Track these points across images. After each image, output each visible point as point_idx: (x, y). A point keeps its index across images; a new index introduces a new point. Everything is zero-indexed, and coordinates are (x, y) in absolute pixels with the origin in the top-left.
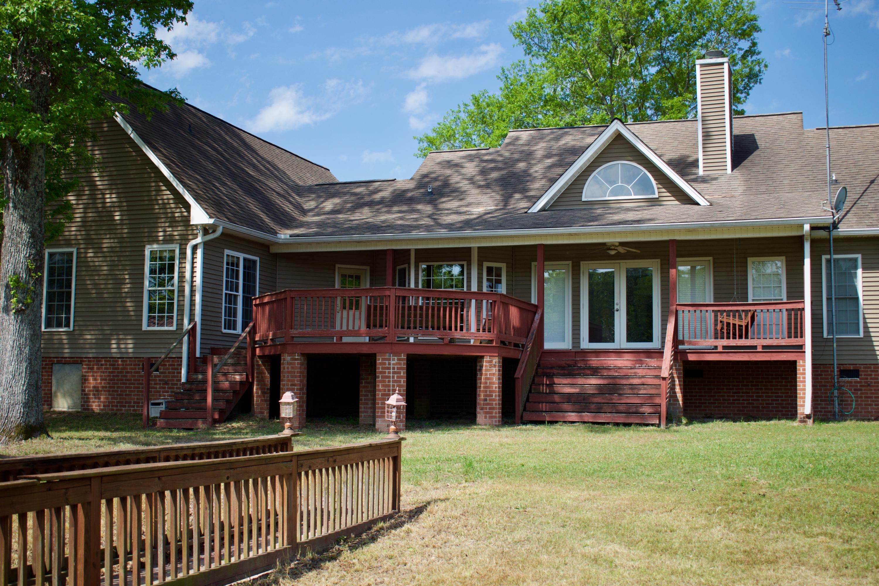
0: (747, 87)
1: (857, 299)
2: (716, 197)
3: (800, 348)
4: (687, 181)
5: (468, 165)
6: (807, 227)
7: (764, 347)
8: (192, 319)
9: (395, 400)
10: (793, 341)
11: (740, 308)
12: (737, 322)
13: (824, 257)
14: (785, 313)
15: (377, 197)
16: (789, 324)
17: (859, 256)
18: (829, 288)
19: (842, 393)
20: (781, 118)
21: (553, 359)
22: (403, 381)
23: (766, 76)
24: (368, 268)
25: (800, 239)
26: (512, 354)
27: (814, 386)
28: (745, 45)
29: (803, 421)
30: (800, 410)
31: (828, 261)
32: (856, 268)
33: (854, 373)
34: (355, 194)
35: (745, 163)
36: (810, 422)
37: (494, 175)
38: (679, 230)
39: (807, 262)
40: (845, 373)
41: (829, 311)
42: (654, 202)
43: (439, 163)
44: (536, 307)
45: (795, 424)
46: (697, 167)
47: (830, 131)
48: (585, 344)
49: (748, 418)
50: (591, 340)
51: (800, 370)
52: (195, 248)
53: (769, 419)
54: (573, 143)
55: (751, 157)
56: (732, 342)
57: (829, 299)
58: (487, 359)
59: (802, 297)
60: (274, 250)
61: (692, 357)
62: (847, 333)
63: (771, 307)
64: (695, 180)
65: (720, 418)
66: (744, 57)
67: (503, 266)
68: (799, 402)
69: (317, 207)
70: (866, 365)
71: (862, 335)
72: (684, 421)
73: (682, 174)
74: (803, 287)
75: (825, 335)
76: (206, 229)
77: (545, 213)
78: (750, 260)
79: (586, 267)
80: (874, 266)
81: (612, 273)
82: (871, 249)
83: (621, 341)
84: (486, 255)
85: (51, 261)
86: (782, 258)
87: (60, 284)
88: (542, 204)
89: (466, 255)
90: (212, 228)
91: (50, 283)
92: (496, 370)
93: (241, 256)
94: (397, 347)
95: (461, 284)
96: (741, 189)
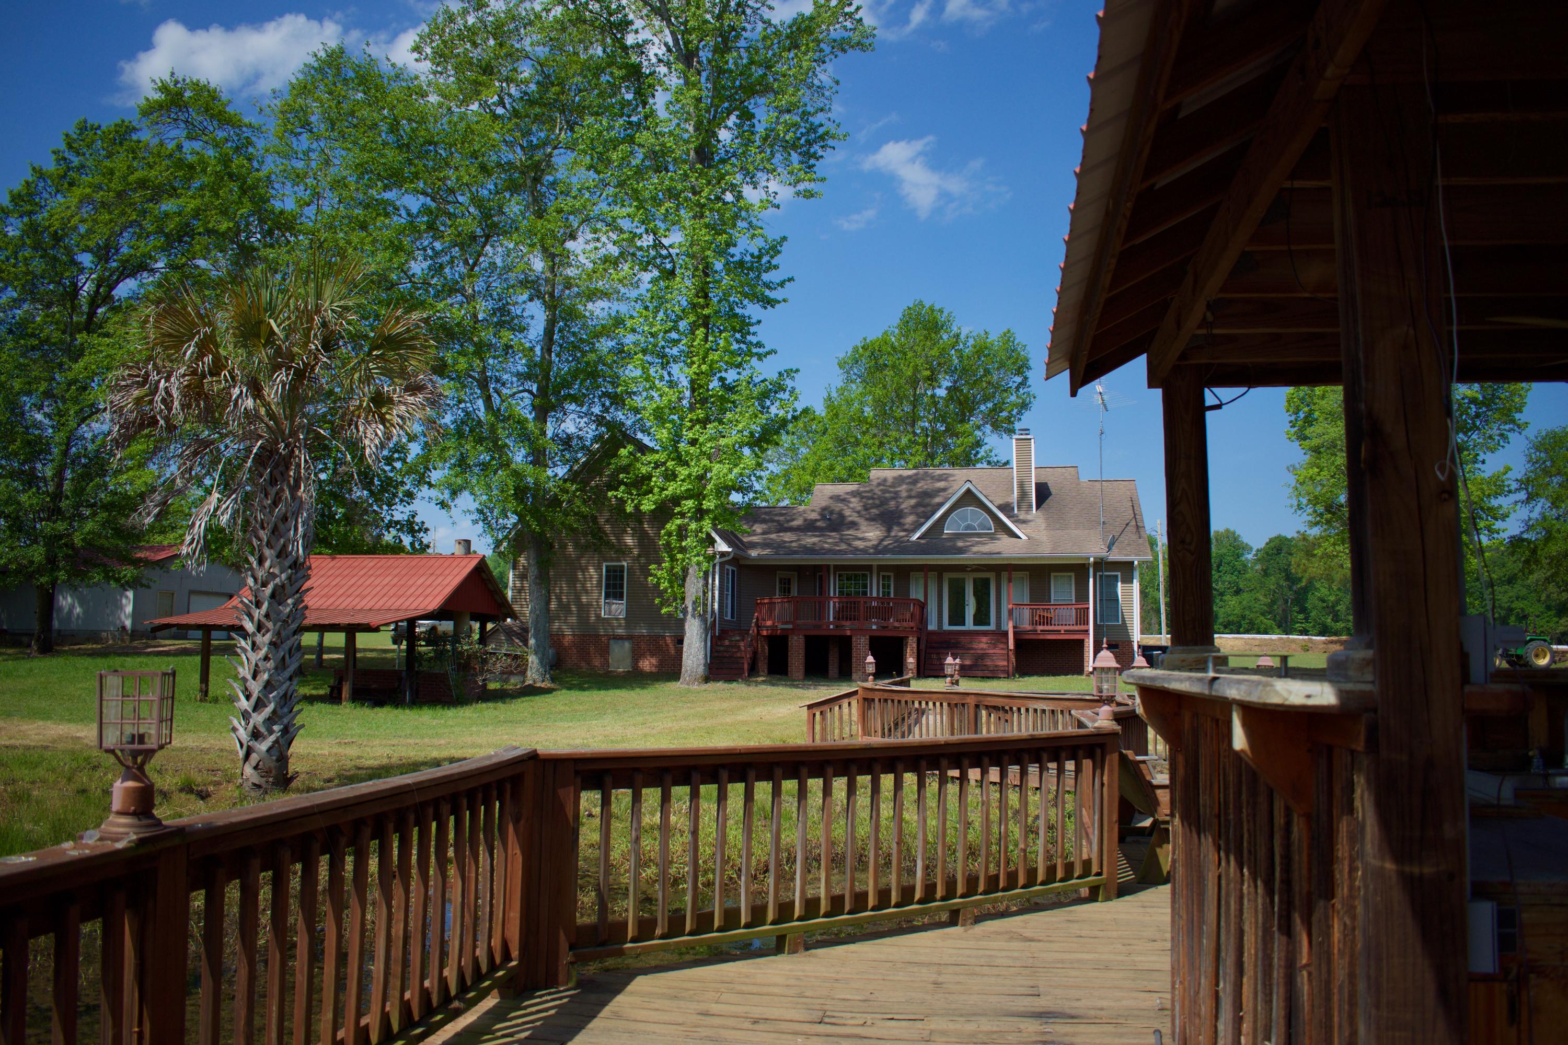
0: (1019, 413)
1: (1118, 600)
2: (1030, 533)
3: (1086, 632)
4: (1010, 521)
5: (853, 500)
6: (1092, 559)
8: (713, 613)
10: (1083, 627)
11: (1047, 607)
12: (1046, 616)
13: (1101, 575)
14: (1077, 611)
15: (795, 523)
16: (1079, 617)
17: (1120, 574)
18: (1101, 593)
20: (1063, 470)
21: (935, 638)
23: (1035, 405)
24: (795, 573)
25: (1087, 566)
26: (919, 636)
28: (1018, 379)
29: (1089, 675)
30: (1086, 669)
32: (1118, 582)
33: (1117, 646)
34: (776, 521)
35: (1044, 505)
37: (875, 511)
38: (1015, 559)
39: (1091, 580)
41: (1102, 607)
42: (993, 537)
43: (831, 498)
44: (922, 604)
45: (1084, 677)
46: (1013, 509)
48: (946, 627)
49: (1054, 675)
50: (951, 624)
51: (1086, 644)
52: (714, 566)
53: (1066, 674)
55: (1047, 501)
56: (1043, 628)
57: (1101, 600)
58: (909, 638)
59: (1088, 601)
60: (742, 562)
61: (1022, 637)
62: (1112, 621)
63: (1066, 607)
65: (1038, 675)
66: (1017, 388)
67: (892, 574)
68: (1085, 664)
70: (1123, 642)
71: (1121, 623)
72: (1017, 676)
74: (1088, 596)
75: (1101, 624)
76: (723, 554)
77: (923, 541)
78: (1052, 574)
79: (947, 576)
80: (1128, 580)
81: (963, 580)
82: (1126, 569)
83: (969, 625)
84: (881, 568)
85: (607, 571)
86: (1073, 574)
87: (615, 586)
88: (918, 535)
89: (869, 568)
90: (728, 553)
91: (607, 586)
92: (915, 645)
93: (730, 568)
94: (861, 631)
95: (865, 586)
96: (1043, 526)
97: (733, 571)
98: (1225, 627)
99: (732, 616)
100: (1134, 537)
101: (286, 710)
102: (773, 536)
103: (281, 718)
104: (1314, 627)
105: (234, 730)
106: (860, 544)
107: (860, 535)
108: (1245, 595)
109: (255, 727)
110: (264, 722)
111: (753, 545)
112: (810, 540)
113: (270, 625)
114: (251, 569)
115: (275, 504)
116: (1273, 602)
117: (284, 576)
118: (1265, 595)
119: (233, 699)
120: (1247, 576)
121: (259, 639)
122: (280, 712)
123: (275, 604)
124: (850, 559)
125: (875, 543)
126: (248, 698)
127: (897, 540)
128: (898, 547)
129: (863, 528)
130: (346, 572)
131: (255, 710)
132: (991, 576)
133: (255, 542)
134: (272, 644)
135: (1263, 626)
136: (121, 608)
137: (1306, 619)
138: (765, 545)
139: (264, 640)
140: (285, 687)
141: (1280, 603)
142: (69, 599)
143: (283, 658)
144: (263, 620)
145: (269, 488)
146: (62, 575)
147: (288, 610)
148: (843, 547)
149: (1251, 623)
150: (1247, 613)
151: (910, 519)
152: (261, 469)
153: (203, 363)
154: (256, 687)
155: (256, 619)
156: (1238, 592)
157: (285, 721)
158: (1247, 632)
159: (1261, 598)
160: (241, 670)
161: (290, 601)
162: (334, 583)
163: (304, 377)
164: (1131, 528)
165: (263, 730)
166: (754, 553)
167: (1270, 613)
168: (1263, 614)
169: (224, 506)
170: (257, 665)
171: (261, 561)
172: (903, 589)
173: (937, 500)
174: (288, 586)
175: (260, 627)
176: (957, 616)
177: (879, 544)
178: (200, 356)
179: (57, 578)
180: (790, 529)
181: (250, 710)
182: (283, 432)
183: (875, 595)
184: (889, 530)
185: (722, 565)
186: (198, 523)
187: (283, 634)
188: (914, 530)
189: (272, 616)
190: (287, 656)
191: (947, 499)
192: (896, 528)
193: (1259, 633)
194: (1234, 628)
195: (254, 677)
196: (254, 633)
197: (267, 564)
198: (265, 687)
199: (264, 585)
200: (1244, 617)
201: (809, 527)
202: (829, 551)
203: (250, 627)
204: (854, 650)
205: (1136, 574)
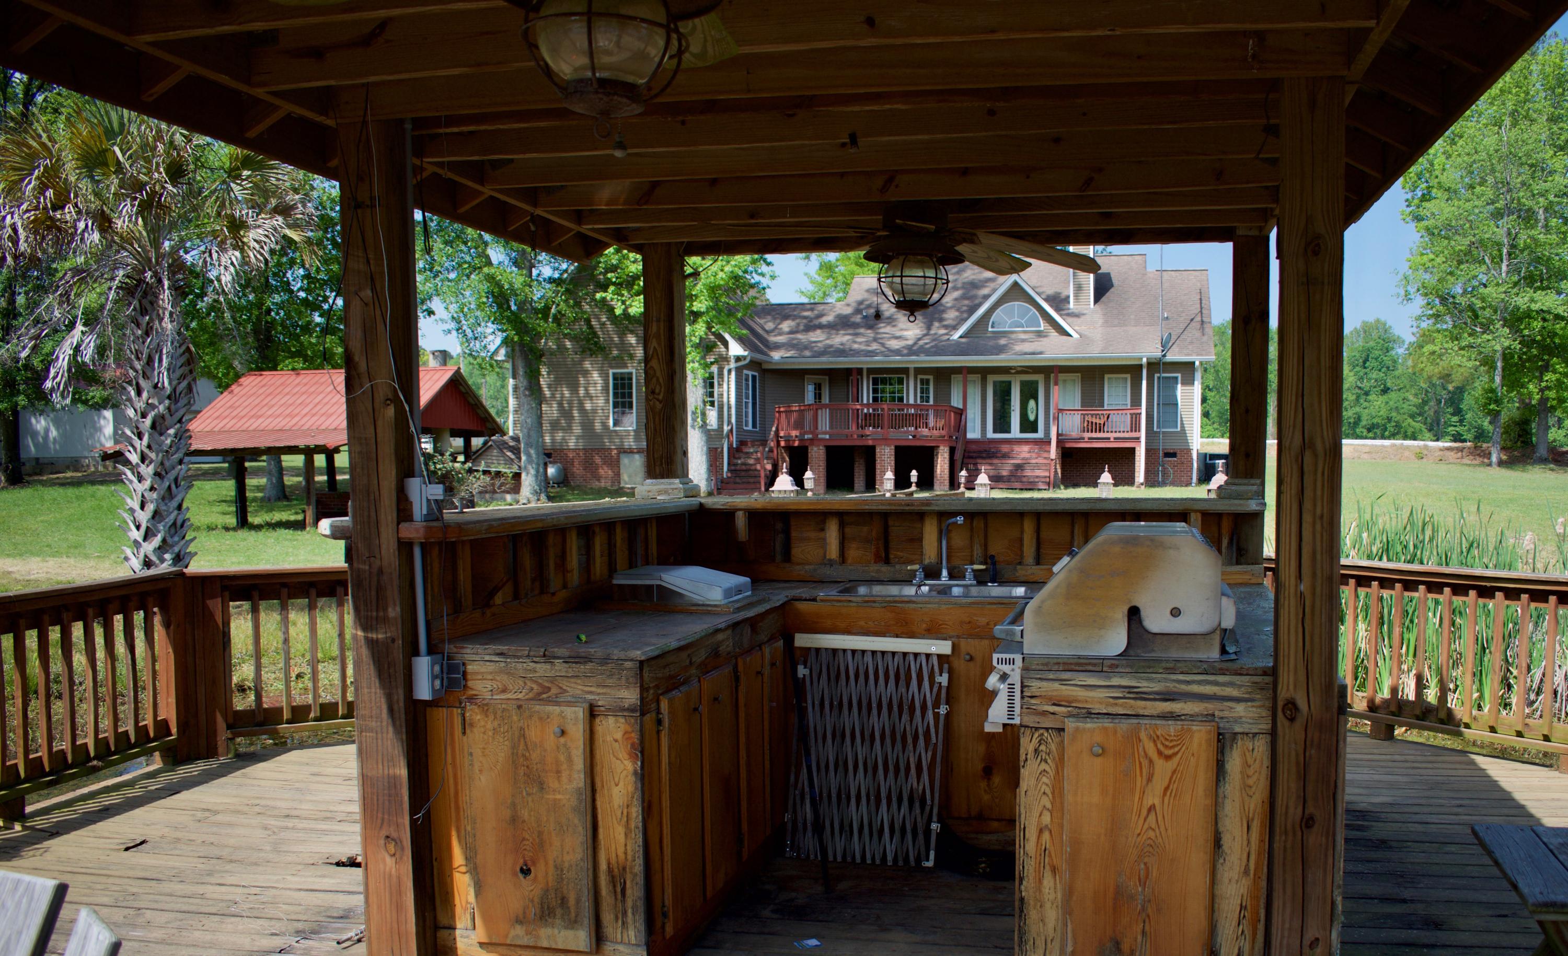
1: (1177, 404)
2: (1083, 329)
3: (1138, 439)
4: (1061, 315)
6: (1145, 360)
7: (1115, 438)
8: (729, 422)
9: (890, 475)
10: (1134, 435)
11: (1100, 412)
12: (1098, 421)
13: (1156, 375)
14: (1129, 416)
15: (824, 320)
16: (1132, 421)
17: (1179, 375)
18: (1159, 396)
19: (1164, 469)
20: (1130, 258)
21: (974, 447)
22: (893, 463)
24: (827, 378)
25: (1141, 366)
26: (954, 444)
27: (1146, 464)
29: (1138, 487)
30: (1137, 480)
31: (1159, 378)
32: (1177, 384)
33: (1174, 455)
34: (805, 318)
35: (1104, 299)
36: (1143, 487)
38: (1061, 359)
39: (1145, 380)
40: (1167, 455)
41: (1158, 412)
42: (1040, 334)
43: (868, 291)
44: (962, 410)
45: (1134, 488)
46: (1069, 303)
47: (1164, 273)
48: (990, 435)
50: (995, 431)
51: (1137, 453)
52: (730, 371)
54: (973, 277)
55: (1108, 294)
56: (1094, 435)
57: (1158, 404)
58: (942, 448)
59: (1141, 405)
60: (765, 366)
61: (1068, 445)
62: (1169, 427)
63: (1120, 412)
64: (1069, 315)
65: (1085, 486)
67: (931, 377)
68: (1136, 474)
69: (776, 328)
70: (1181, 450)
71: (1179, 429)
72: (1062, 487)
73: (1058, 310)
74: (1141, 399)
75: (1155, 429)
76: (738, 359)
77: (963, 340)
78: (1106, 376)
79: (991, 379)
80: (1189, 381)
81: (1009, 383)
82: (1187, 369)
83: (1015, 431)
84: (919, 371)
85: (615, 379)
86: (1128, 376)
87: (623, 395)
88: (961, 331)
89: (905, 371)
90: (745, 358)
91: (615, 395)
92: (947, 455)
93: (750, 373)
94: (886, 441)
95: (901, 391)
96: (1101, 322)
97: (754, 377)
98: (1369, 430)
99: (754, 426)
100: (1198, 334)
101: (176, 539)
102: (799, 336)
103: (172, 546)
104: (1469, 430)
105: (126, 559)
106: (894, 344)
107: (898, 334)
108: (1393, 395)
109: (146, 556)
110: (155, 550)
111: (777, 347)
112: (841, 339)
113: (153, 455)
114: (130, 400)
115: (147, 333)
116: (1425, 402)
117: (161, 408)
118: (1416, 395)
119: (124, 528)
120: (1397, 373)
121: (143, 469)
122: (169, 540)
123: (156, 435)
124: (879, 361)
125: (910, 342)
126: (138, 527)
127: (936, 338)
128: (935, 346)
129: (901, 325)
130: (312, 389)
131: (145, 538)
132: (1040, 378)
133: (132, 373)
134: (157, 474)
135: (1410, 431)
136: (100, 429)
137: (1461, 421)
138: (789, 345)
139: (147, 471)
140: (173, 516)
141: (1432, 403)
142: (43, 422)
143: (169, 487)
144: (146, 451)
145: (140, 318)
146: (22, 400)
147: (168, 441)
148: (875, 346)
149: (1398, 426)
150: (1394, 414)
151: (951, 315)
152: (131, 299)
153: (45, 199)
154: (144, 517)
155: (139, 450)
156: (1385, 391)
157: (176, 549)
158: (1393, 436)
159: (1411, 397)
160: (129, 501)
161: (172, 431)
162: (299, 401)
163: (151, 206)
164: (1196, 325)
165: (154, 558)
166: (776, 355)
167: (1420, 414)
168: (1412, 416)
169: (88, 340)
170: (143, 496)
171: (139, 393)
172: (943, 394)
173: (985, 291)
174: (167, 416)
175: (143, 458)
176: (1002, 424)
177: (915, 343)
178: (42, 189)
179: (17, 404)
180: (821, 327)
181: (140, 540)
182: (150, 260)
183: (912, 401)
184: (929, 328)
185: (739, 370)
186: (61, 357)
187: (167, 464)
188: (955, 328)
189: (154, 446)
190: (173, 486)
191: (994, 290)
192: (936, 324)
193: (1405, 437)
194: (1378, 432)
195: (142, 507)
196: (137, 464)
197: (145, 395)
198: (153, 517)
199: (144, 416)
200: (1389, 419)
201: (843, 323)
202: (857, 353)
203: (134, 458)
204: (878, 461)
205: (1198, 375)
